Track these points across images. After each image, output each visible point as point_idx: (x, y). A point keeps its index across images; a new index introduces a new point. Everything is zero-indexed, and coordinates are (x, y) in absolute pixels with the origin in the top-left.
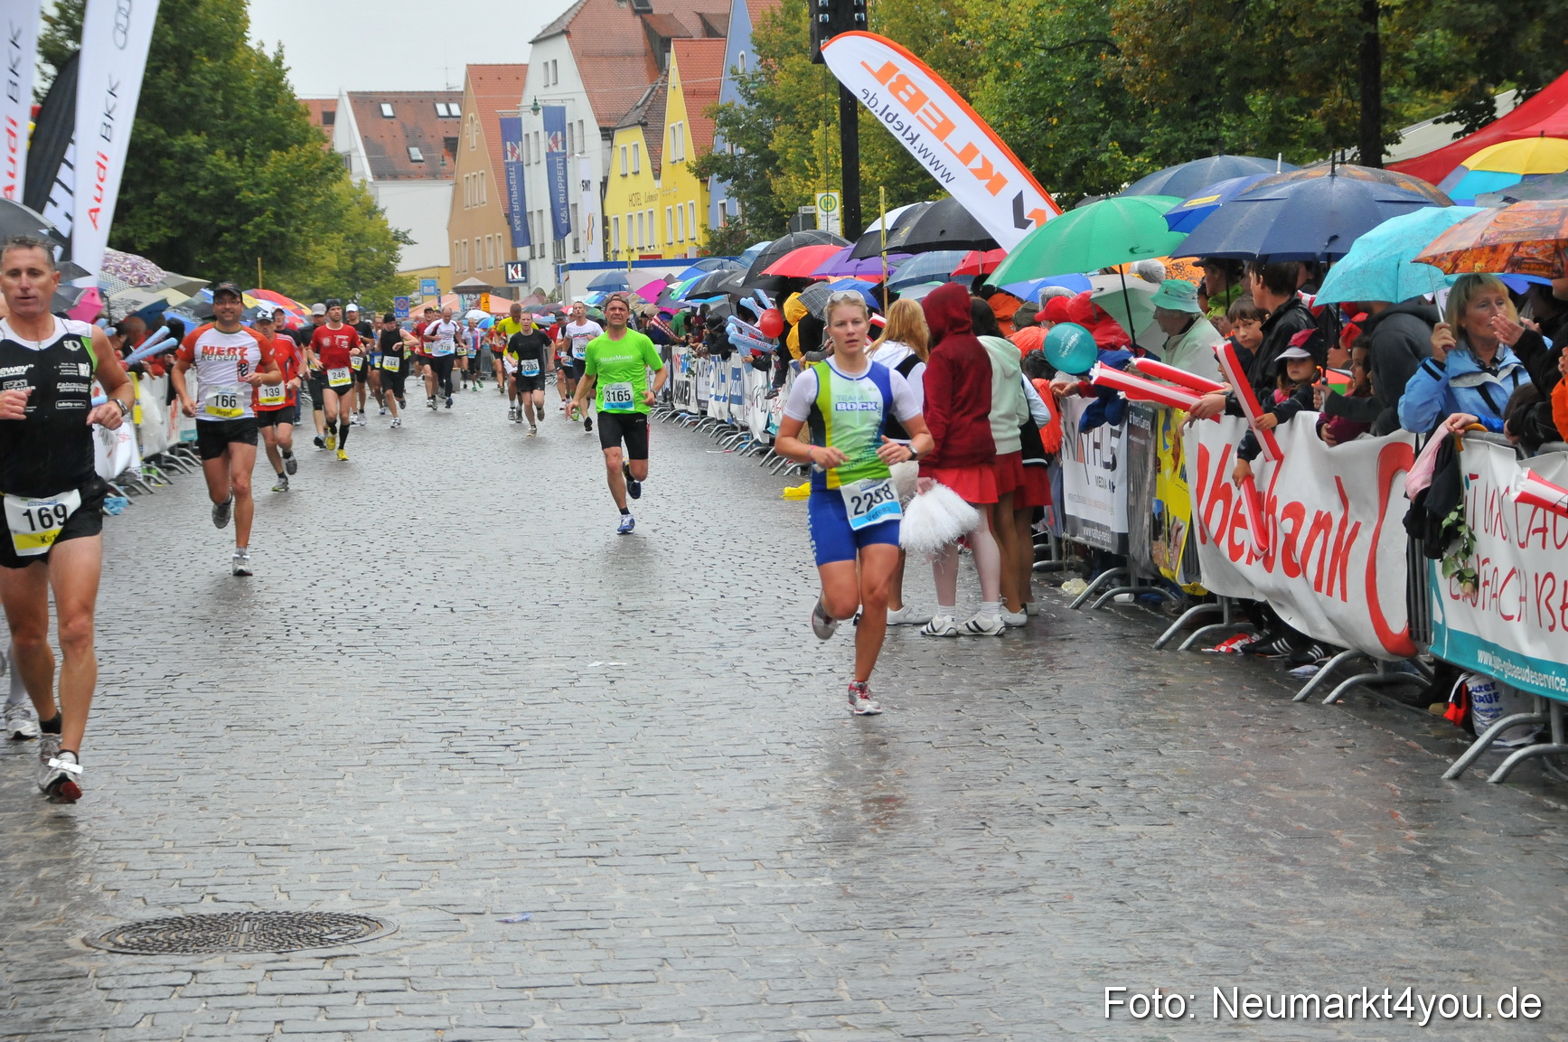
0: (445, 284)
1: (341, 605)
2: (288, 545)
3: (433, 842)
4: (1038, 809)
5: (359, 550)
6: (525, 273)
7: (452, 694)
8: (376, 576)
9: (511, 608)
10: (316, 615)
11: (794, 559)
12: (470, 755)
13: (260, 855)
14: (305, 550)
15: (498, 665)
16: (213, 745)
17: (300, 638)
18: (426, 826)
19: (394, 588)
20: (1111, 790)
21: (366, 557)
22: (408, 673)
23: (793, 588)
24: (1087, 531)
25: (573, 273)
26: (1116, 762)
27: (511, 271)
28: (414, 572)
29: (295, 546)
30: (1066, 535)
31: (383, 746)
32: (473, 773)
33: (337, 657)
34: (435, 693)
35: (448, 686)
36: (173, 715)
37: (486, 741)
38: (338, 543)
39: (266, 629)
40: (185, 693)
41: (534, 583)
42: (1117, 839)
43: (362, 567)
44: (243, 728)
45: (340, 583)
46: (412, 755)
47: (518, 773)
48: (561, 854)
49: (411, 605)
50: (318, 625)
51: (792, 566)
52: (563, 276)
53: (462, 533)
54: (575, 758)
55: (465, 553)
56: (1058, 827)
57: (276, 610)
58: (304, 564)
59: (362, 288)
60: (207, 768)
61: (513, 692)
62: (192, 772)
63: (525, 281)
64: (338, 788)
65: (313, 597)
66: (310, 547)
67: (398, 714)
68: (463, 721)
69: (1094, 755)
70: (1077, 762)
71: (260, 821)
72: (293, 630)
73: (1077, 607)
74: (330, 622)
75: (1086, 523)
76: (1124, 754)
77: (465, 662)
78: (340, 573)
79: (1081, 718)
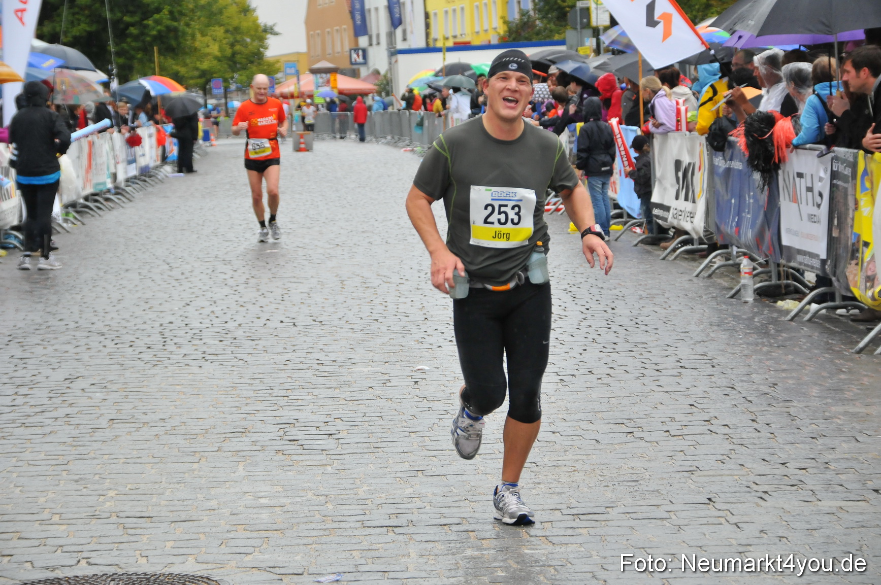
0: (303, 66)
1: (208, 321)
2: (170, 273)
3: (265, 516)
4: (755, 487)
5: (225, 277)
6: (365, 57)
7: (289, 393)
8: (236, 297)
9: (341, 322)
10: (187, 329)
11: (566, 282)
12: (300, 443)
13: (127, 526)
14: (183, 277)
15: (327, 369)
16: (98, 435)
17: (172, 348)
18: (263, 501)
19: (250, 306)
20: (815, 471)
21: (231, 282)
22: (256, 376)
23: (564, 305)
24: (800, 258)
25: (401, 57)
26: (820, 447)
27: (354, 56)
28: (267, 294)
29: (176, 273)
30: (783, 262)
31: (232, 435)
32: (301, 458)
33: (202, 362)
34: (276, 392)
35: (287, 386)
36: (69, 410)
37: (313, 431)
38: (209, 271)
39: (148, 340)
40: (79, 393)
41: (359, 302)
42: (819, 513)
43: (227, 290)
44: (123, 421)
45: (209, 303)
46: (254, 443)
47: (337, 457)
48: (368, 524)
49: (263, 321)
50: (189, 336)
51: (563, 287)
52: (394, 59)
53: (306, 263)
54: (384, 444)
55: (307, 279)
56: (770, 502)
57: (157, 325)
58: (182, 288)
59: (239, 70)
60: (92, 455)
61: (337, 390)
62: (81, 457)
63: (365, 63)
64: (195, 470)
65: (186, 314)
66: (187, 274)
67: (246, 409)
68: (296, 415)
69: (803, 443)
70: (787, 447)
71: (133, 497)
72: (169, 342)
73: (792, 319)
74: (198, 335)
75: (800, 252)
76: (826, 441)
77: (301, 366)
78: (209, 295)
79: (792, 411)
